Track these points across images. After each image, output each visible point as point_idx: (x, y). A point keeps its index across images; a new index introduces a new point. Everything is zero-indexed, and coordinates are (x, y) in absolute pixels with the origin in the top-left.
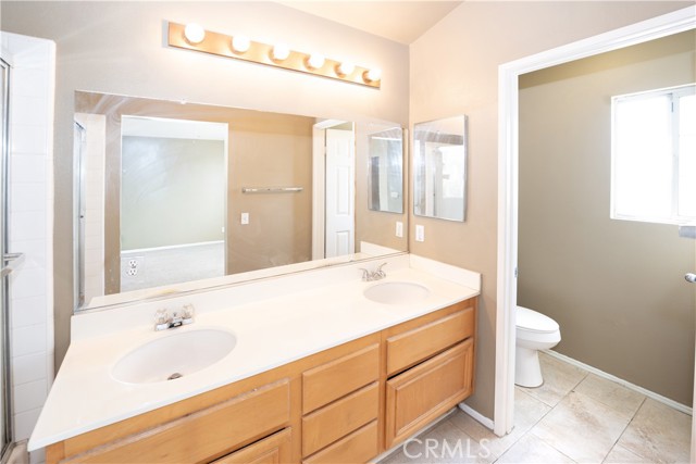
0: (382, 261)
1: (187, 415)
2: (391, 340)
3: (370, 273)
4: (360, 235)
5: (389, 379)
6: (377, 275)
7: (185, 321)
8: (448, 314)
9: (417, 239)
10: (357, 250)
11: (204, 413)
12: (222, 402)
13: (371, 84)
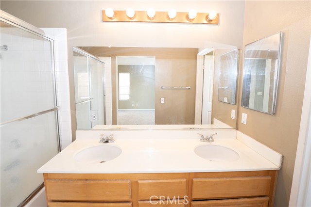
0: (215, 132)
1: (86, 180)
2: (195, 180)
3: (205, 137)
4: (215, 114)
5: (194, 200)
6: (209, 139)
7: (109, 141)
8: (247, 176)
9: (242, 122)
10: (212, 123)
11: (92, 182)
12: (100, 180)
13: (212, 22)
